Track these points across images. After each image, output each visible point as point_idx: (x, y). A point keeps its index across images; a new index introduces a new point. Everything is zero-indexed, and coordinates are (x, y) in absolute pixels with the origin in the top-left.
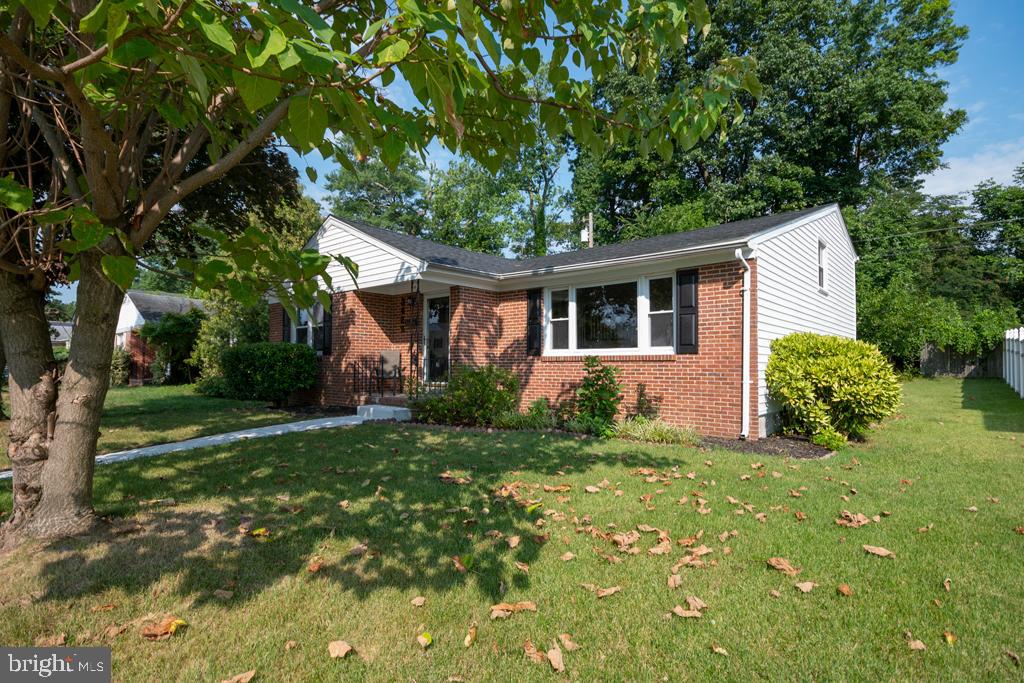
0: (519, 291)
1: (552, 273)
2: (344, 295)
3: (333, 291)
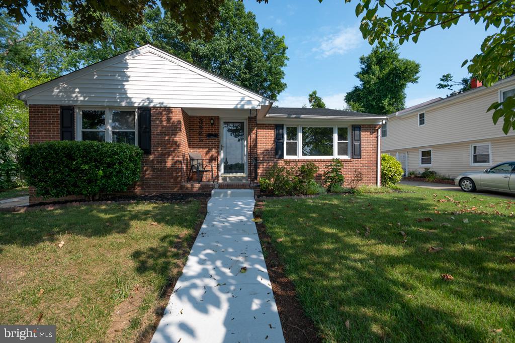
0: (269, 124)
1: (299, 118)
2: (168, 110)
3: (152, 105)
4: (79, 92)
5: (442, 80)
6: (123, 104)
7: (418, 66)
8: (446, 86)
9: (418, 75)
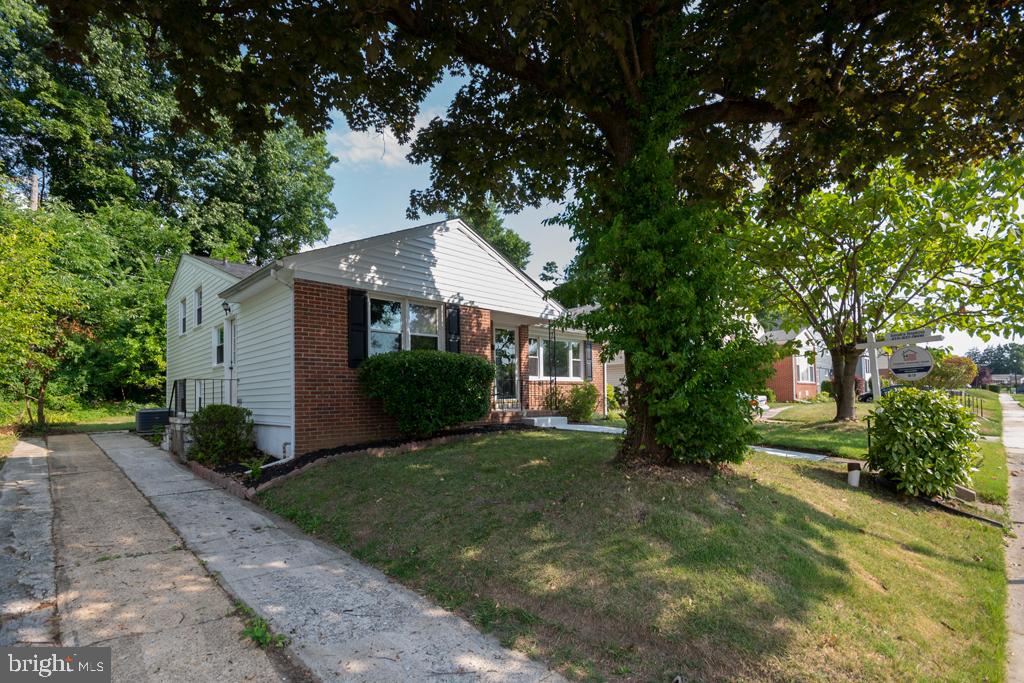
2: (478, 311)
3: (462, 303)
4: (376, 272)
5: (545, 269)
6: (431, 297)
7: (528, 245)
8: (551, 278)
9: (529, 258)
